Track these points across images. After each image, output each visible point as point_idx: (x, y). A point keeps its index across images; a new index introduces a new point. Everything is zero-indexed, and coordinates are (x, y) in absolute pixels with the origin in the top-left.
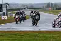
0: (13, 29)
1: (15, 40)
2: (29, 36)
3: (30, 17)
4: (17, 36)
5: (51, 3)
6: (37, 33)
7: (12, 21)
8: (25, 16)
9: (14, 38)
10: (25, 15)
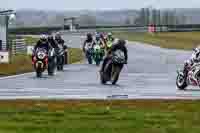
0: (26, 93)
1: (34, 129)
2: (79, 116)
3: (84, 54)
4: (41, 117)
5: (154, 11)
6: (108, 108)
7: (23, 68)
8: (66, 53)
9: (30, 124)
10: (65, 48)
